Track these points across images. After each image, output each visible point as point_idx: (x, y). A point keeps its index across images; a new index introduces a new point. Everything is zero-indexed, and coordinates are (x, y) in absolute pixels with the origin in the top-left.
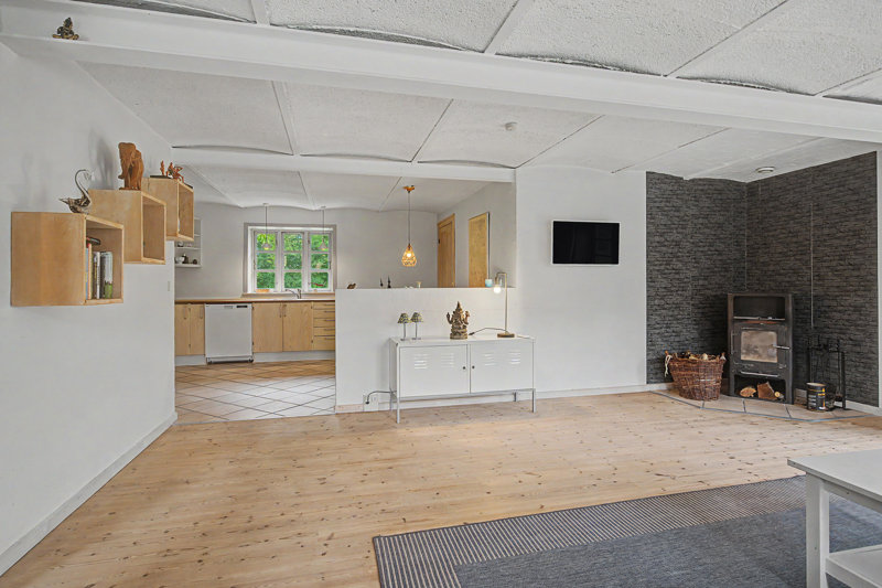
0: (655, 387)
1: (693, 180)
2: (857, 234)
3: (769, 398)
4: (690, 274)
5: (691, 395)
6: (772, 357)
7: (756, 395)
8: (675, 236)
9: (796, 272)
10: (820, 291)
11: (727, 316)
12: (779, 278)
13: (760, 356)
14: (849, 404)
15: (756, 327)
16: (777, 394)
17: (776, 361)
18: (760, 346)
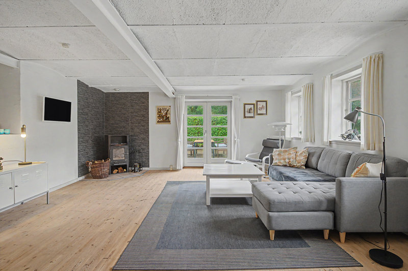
0: (81, 178)
1: (91, 87)
2: (143, 116)
3: (122, 172)
4: (91, 127)
5: (100, 177)
6: (122, 157)
7: (118, 172)
8: (86, 110)
9: (124, 127)
10: (132, 134)
11: (108, 144)
12: (118, 129)
13: (119, 158)
14: (144, 168)
15: (118, 147)
16: (125, 170)
17: (124, 158)
18: (119, 154)
